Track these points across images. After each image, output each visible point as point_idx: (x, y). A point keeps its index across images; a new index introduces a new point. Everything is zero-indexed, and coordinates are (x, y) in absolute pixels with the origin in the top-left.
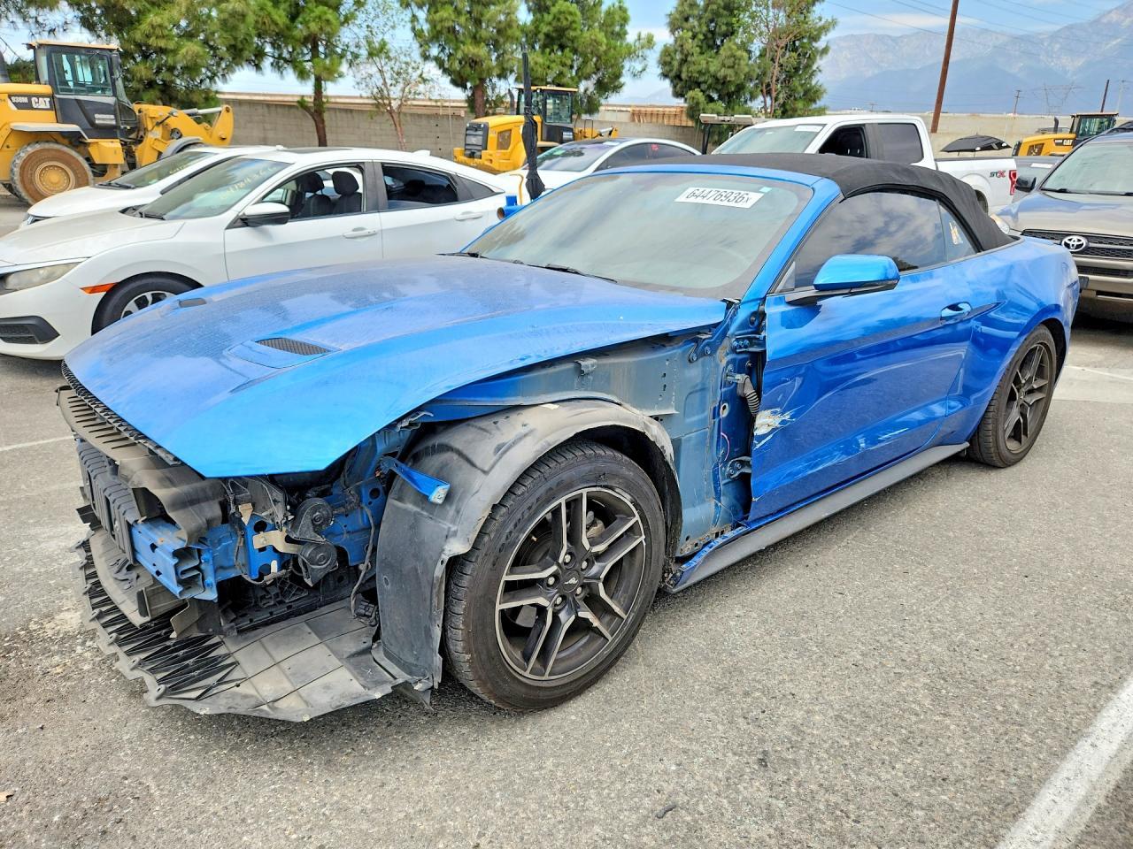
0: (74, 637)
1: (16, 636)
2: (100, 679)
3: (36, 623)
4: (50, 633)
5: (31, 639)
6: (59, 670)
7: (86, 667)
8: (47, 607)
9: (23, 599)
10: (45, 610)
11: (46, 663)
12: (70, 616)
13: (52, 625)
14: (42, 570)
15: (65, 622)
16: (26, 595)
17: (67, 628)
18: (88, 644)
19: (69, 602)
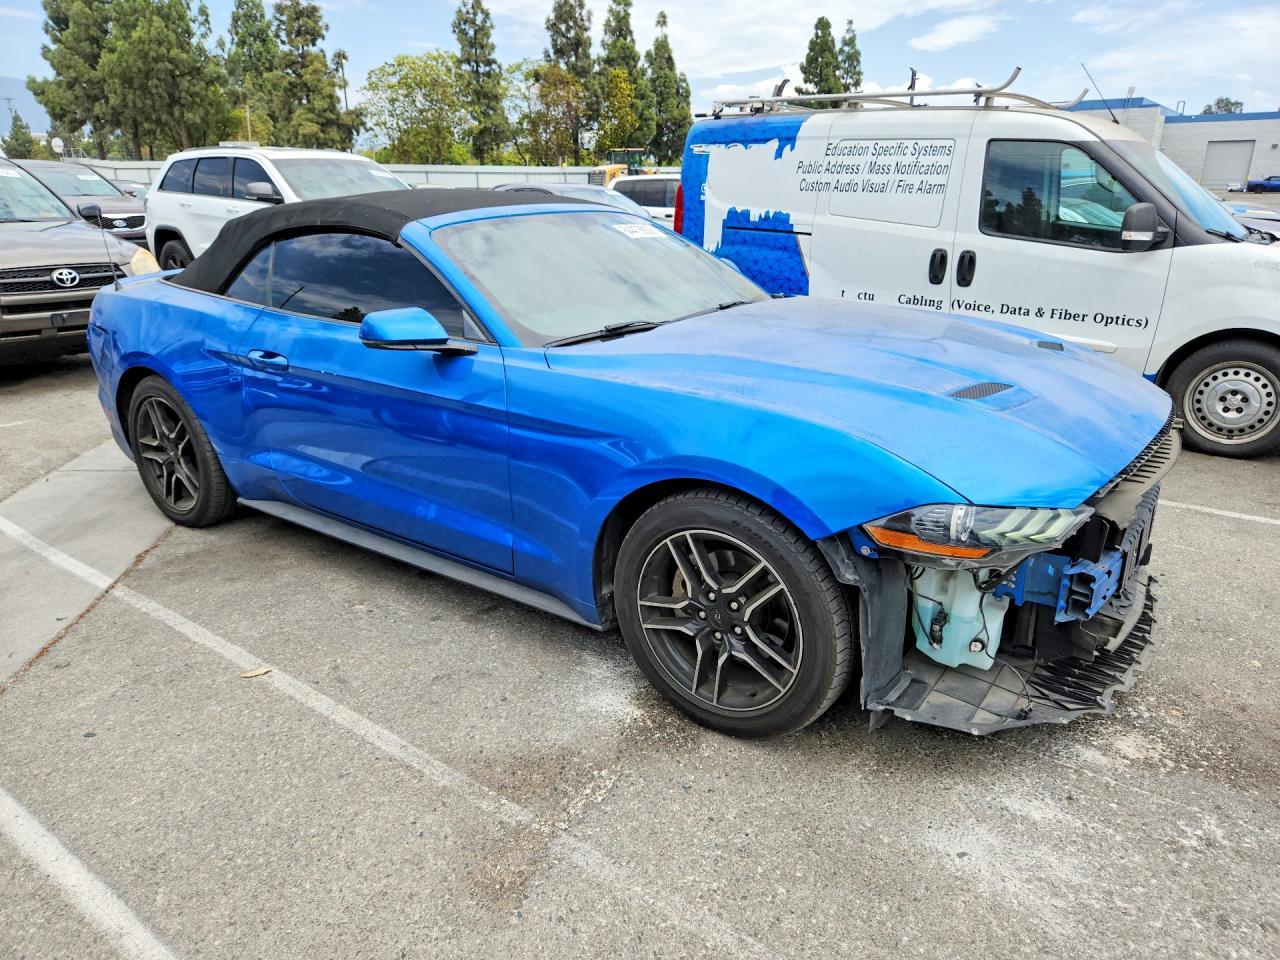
0: (1142, 727)
1: (1193, 766)
2: (1149, 685)
3: (1165, 766)
4: (1160, 746)
5: (1180, 754)
6: (1174, 712)
7: (1152, 699)
8: (1143, 776)
9: (1159, 806)
10: (1147, 774)
11: (1181, 725)
12: (1130, 750)
13: (1152, 753)
14: (1111, 831)
15: (1138, 748)
16: (1154, 808)
17: (1140, 740)
18: (1136, 714)
19: (1116, 766)
